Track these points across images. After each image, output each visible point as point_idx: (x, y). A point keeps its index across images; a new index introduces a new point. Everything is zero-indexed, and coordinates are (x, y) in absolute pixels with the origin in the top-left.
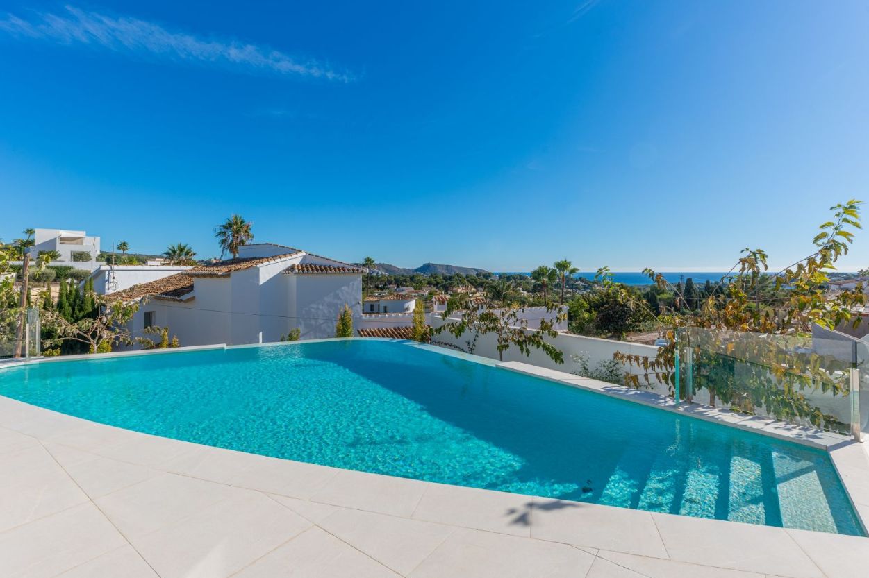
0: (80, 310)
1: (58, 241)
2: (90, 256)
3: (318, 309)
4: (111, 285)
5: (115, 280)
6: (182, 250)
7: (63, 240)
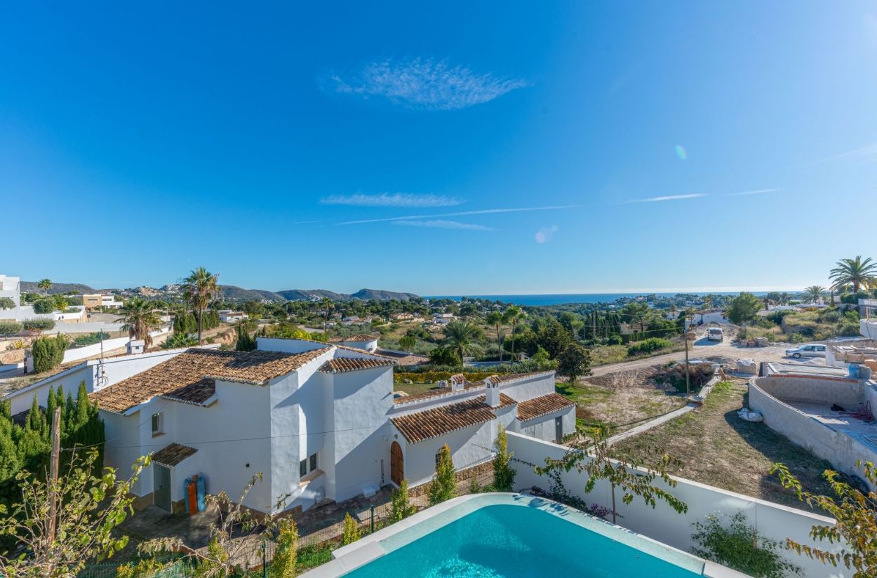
0: (75, 423)
2: (13, 303)
4: (100, 380)
5: (105, 375)
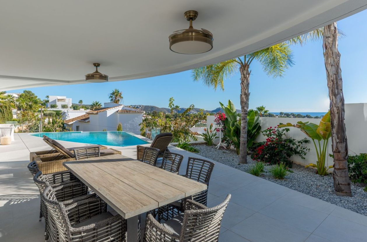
1: (57, 100)
2: (68, 106)
3: (127, 125)
4: (68, 117)
5: (69, 115)
6: (97, 104)
7: (59, 100)
